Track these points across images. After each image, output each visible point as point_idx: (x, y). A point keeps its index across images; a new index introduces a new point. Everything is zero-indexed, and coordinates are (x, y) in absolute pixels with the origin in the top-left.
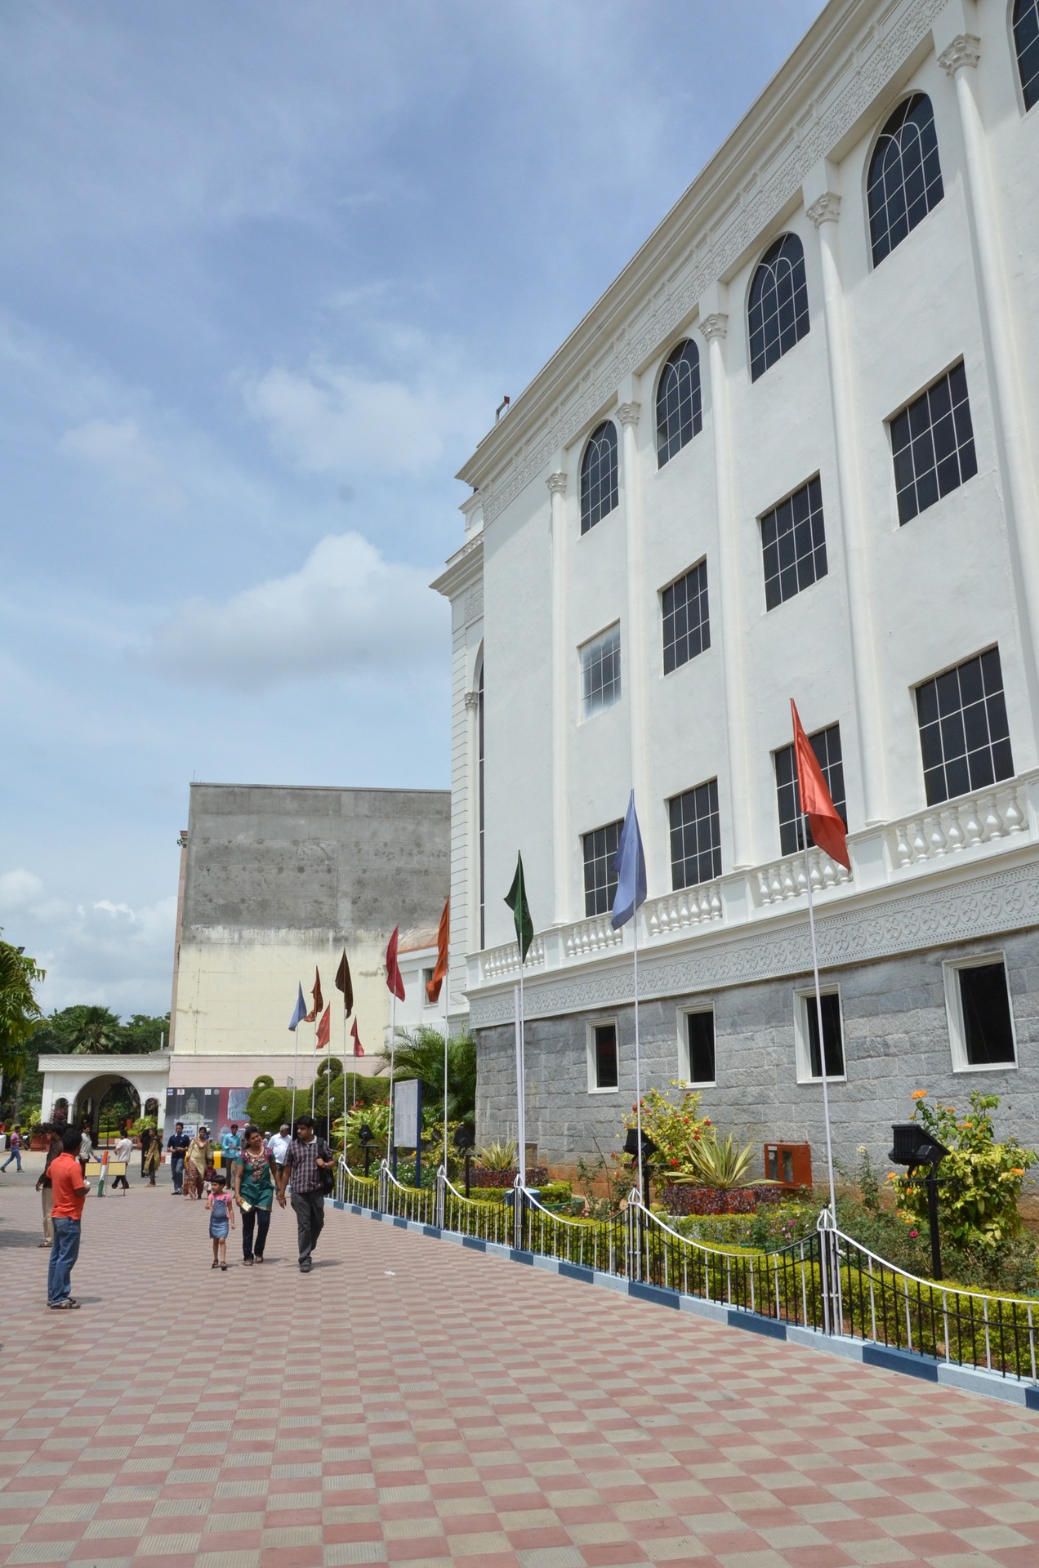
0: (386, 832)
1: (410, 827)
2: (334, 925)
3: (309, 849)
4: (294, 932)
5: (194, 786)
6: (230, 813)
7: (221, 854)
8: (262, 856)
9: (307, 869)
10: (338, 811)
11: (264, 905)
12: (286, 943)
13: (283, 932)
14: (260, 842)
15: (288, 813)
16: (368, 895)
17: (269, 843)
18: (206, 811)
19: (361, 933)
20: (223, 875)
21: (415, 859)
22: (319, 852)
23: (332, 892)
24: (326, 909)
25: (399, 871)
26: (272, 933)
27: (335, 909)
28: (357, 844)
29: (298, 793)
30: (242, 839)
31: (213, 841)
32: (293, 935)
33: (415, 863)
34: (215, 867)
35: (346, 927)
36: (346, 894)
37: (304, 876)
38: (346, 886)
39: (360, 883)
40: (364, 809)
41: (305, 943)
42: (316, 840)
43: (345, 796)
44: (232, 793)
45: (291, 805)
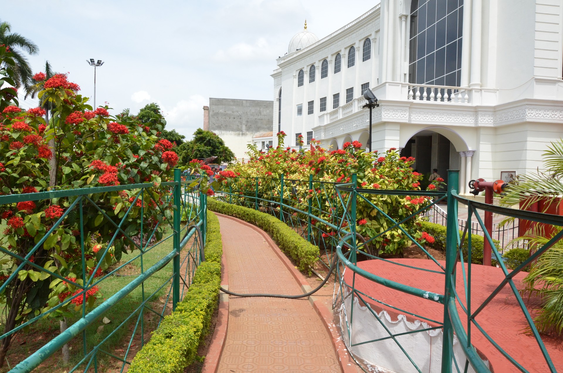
0: (253, 110)
1: (258, 109)
2: (242, 131)
3: (236, 113)
4: (233, 132)
5: (210, 98)
6: (218, 105)
7: (217, 114)
8: (226, 115)
9: (236, 118)
10: (242, 105)
11: (226, 126)
12: (231, 134)
13: (231, 132)
14: (225, 112)
15: (231, 105)
16: (249, 124)
17: (227, 112)
18: (213, 104)
19: (247, 133)
20: (217, 119)
21: (260, 116)
22: (238, 114)
23: (241, 123)
24: (240, 127)
25: (256, 119)
26: (228, 132)
27: (242, 127)
28: (247, 113)
29: (234, 101)
30: (221, 111)
31: (215, 111)
32: (233, 133)
33: (259, 117)
34: (215, 117)
35: (244, 131)
36: (244, 124)
37: (235, 120)
38: (244, 122)
39: (247, 121)
40: (248, 105)
41: (235, 135)
42: (237, 112)
43: (244, 102)
44: (219, 100)
45: (232, 103)
